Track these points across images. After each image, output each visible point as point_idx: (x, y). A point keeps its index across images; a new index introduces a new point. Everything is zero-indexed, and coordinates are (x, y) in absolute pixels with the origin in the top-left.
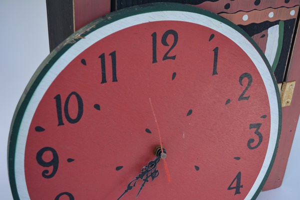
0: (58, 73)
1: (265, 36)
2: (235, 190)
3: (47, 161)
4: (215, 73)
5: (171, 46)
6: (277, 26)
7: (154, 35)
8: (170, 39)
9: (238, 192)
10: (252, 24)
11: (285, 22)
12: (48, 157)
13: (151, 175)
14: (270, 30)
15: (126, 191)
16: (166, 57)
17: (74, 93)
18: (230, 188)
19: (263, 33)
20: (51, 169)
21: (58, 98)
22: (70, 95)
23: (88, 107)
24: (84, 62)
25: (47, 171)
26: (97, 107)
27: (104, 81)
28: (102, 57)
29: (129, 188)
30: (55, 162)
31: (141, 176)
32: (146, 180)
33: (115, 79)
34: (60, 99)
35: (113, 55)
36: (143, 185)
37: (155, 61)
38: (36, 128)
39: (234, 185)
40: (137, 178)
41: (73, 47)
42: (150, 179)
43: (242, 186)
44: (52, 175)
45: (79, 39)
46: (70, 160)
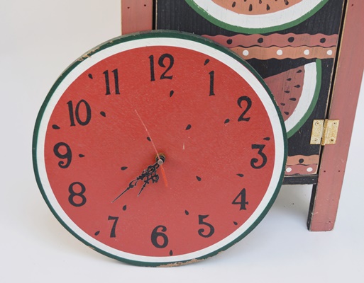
0: (70, 84)
1: (301, 72)
2: (240, 205)
3: (62, 154)
4: (212, 93)
5: (167, 68)
6: (314, 64)
7: (151, 58)
8: (167, 61)
9: (243, 208)
10: (287, 59)
11: (323, 60)
12: (63, 150)
13: (152, 178)
14: (306, 66)
15: (128, 189)
16: (163, 77)
17: (82, 101)
18: (234, 203)
19: (300, 68)
20: (65, 161)
21: (70, 104)
22: (80, 102)
23: (95, 113)
24: (90, 76)
25: (62, 162)
26: (103, 114)
27: (108, 93)
28: (106, 73)
29: (131, 186)
30: (69, 155)
31: (141, 178)
32: (147, 182)
33: (117, 92)
34: (72, 105)
35: (115, 72)
36: (144, 186)
37: (153, 79)
38: (53, 126)
39: (239, 200)
40: (138, 179)
41: (81, 63)
42: (151, 181)
43: (247, 203)
44: (67, 166)
45: (87, 58)
46: (81, 156)
